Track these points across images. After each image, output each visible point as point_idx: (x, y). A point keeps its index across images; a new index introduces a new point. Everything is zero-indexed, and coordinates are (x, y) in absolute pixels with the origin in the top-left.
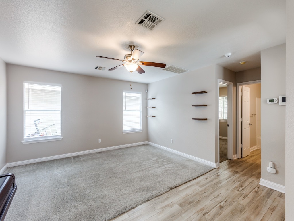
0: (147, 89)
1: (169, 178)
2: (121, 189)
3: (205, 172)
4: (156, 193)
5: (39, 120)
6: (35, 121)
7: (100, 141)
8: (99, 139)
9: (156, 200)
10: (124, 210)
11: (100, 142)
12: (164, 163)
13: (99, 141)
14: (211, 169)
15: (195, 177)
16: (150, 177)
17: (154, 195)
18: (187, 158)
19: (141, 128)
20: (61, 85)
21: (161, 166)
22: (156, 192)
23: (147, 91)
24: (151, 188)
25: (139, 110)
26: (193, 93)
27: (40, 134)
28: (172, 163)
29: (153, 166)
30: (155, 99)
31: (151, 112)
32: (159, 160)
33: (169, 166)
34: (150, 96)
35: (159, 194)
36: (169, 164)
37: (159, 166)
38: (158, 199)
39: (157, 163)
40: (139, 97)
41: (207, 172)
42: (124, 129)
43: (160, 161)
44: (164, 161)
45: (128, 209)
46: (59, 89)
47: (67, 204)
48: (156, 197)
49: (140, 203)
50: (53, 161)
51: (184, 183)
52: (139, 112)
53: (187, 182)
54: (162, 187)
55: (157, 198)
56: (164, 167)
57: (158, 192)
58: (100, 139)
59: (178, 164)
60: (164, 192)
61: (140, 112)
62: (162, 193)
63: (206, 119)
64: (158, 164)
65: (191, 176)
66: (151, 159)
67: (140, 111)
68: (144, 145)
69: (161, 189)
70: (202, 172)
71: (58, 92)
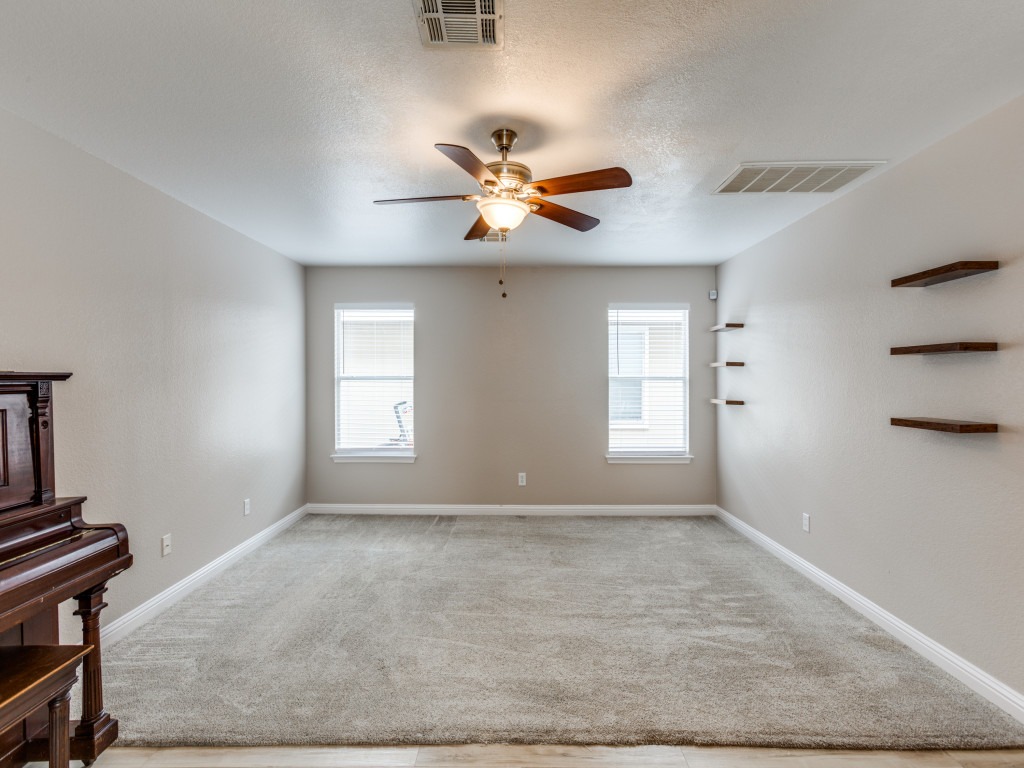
0: (717, 290)
1: (688, 689)
2: (471, 659)
3: (943, 741)
4: (571, 727)
5: (405, 403)
6: (396, 407)
7: (522, 479)
8: (520, 474)
9: (550, 754)
10: (420, 735)
11: (524, 484)
12: (721, 616)
13: (520, 480)
14: (1007, 742)
15: (838, 740)
16: (605, 653)
17: (559, 729)
18: (874, 628)
19: (688, 449)
20: (412, 304)
21: (695, 621)
22: (575, 724)
23: (715, 297)
24: (573, 698)
25: (681, 375)
26: (896, 283)
27: (406, 440)
28: (761, 624)
29: (660, 611)
30: (741, 326)
31: (730, 383)
32: (707, 597)
33: (734, 633)
34: (725, 318)
35: (580, 738)
36: (746, 625)
37: (688, 620)
38: (564, 755)
39: (686, 607)
40: (680, 324)
41: (957, 749)
42: (610, 446)
43: (710, 602)
44: (732, 604)
45: (431, 737)
46: (408, 315)
47: (318, 644)
48: (560, 743)
49: (485, 736)
50: (390, 518)
51: (743, 739)
52: (680, 384)
53: (769, 746)
54: (617, 713)
55: (560, 749)
56: (705, 633)
57: (586, 725)
58: (524, 474)
59: (788, 641)
60: (610, 738)
61: (685, 383)
62: (600, 738)
63: (992, 428)
64: (685, 611)
65: (818, 727)
66: (674, 583)
67: (683, 379)
68: (697, 518)
69: (610, 719)
70: (922, 727)
71: (405, 323)
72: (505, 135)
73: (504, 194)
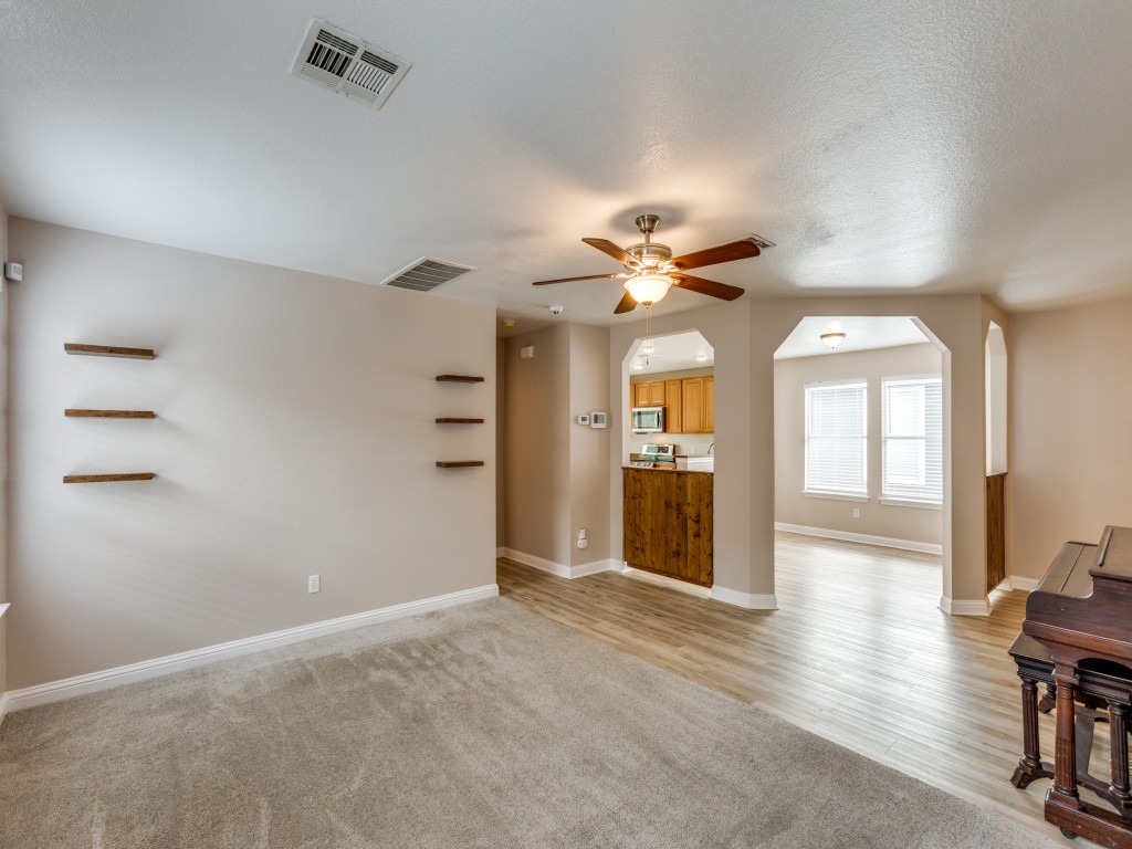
72: (648, 221)
73: (645, 272)
